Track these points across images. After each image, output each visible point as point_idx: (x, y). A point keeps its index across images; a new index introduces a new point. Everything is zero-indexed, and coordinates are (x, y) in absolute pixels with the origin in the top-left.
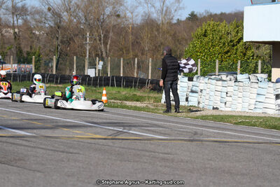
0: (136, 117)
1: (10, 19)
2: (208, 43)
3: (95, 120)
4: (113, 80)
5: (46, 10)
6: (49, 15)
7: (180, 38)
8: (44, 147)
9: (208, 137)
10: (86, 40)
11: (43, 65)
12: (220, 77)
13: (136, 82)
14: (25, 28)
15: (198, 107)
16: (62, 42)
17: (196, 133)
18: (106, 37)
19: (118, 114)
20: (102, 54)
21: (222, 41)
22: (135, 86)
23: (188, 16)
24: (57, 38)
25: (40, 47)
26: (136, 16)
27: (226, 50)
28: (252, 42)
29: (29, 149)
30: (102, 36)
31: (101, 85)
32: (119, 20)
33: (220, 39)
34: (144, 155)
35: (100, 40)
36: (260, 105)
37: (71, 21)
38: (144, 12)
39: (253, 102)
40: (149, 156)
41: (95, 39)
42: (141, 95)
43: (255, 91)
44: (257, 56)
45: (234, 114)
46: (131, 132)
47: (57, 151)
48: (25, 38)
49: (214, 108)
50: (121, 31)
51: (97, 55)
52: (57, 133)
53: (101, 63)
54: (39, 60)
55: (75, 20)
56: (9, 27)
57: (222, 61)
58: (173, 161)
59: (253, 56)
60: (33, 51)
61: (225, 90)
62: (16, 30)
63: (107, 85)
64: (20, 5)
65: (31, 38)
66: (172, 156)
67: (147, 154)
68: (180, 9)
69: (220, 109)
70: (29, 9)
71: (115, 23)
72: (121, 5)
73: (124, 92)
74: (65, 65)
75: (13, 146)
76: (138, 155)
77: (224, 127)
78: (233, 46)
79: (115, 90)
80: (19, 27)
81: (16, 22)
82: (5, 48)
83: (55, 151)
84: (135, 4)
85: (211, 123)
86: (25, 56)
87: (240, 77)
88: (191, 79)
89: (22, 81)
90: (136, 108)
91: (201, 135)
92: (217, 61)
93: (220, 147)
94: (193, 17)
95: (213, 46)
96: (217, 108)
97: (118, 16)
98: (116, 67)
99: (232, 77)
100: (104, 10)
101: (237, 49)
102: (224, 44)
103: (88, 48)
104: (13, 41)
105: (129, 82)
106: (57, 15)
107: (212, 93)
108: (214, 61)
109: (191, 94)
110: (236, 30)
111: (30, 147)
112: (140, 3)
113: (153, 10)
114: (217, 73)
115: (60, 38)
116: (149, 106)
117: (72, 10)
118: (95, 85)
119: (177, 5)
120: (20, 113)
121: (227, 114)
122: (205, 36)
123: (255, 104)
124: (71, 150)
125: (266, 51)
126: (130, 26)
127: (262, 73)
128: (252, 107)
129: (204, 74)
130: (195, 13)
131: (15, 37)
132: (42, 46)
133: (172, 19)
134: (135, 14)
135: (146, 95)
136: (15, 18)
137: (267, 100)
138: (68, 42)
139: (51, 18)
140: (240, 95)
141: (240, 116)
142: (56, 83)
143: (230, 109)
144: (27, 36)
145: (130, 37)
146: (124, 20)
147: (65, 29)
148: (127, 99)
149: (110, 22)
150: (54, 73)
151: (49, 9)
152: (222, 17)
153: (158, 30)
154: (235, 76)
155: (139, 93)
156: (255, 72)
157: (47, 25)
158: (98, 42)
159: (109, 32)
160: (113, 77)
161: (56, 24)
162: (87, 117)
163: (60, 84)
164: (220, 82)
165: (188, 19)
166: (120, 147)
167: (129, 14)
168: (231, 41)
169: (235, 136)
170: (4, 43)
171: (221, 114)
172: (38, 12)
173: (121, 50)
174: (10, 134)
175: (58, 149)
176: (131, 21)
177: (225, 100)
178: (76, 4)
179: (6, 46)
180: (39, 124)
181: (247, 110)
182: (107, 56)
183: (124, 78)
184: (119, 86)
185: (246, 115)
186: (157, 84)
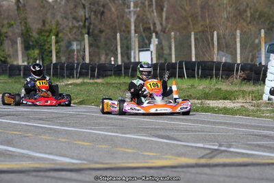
4: (181, 68)
13: (218, 69)
19: (203, 122)
20: (155, 27)
22: (217, 76)
46: (232, 150)
73: (202, 85)
105: (207, 70)
120: (51, 129)
150: (87, 61)
162: (156, 129)
163: (98, 77)
166: (225, 176)
182: (163, 29)
184: (191, 76)
186: (251, 70)
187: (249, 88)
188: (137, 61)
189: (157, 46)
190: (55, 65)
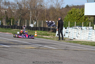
0: (47, 41)
1: (4, 6)
2: (72, 16)
3: (32, 42)
4: (39, 28)
5: (16, 4)
6: (18, 5)
7: (63, 14)
8: (14, 51)
9: (71, 48)
10: (30, 14)
11: (15, 23)
12: (76, 28)
13: (47, 29)
14: (9, 9)
15: (68, 38)
16: (21, 15)
17: (67, 47)
18: (37, 13)
19: (40, 40)
20: (36, 19)
21: (77, 15)
23: (66, 6)
24: (20, 13)
25: (14, 16)
26: (48, 6)
27: (78, 18)
28: (88, 16)
29: (9, 52)
30: (36, 13)
31: (35, 30)
32: (42, 7)
33: (77, 14)
34: (48, 55)
35: (35, 14)
36: (90, 38)
37: (25, 7)
38: (51, 5)
39: (87, 36)
40: (50, 55)
41: (33, 14)
42: (49, 33)
43: (88, 33)
44: (89, 21)
45: (81, 41)
46: (44, 46)
47: (18, 53)
48: (9, 13)
49: (74, 39)
50: (42, 11)
51: (34, 19)
52: (19, 46)
53: (35, 22)
54: (14, 21)
55: (26, 7)
56: (4, 9)
57: (77, 22)
58: (58, 56)
59: (88, 20)
60: (12, 18)
61: (78, 32)
62: (6, 10)
63: (37, 30)
64: (7, 1)
65: (11, 13)
66: (58, 55)
67: (50, 54)
68: (63, 4)
69: (76, 39)
70: (11, 3)
71: (40, 8)
72: (43, 2)
73: (43, 32)
74: (23, 23)
75: (3, 51)
76: (46, 54)
77: (77, 45)
78: (81, 17)
79: (40, 32)
80: (7, 9)
81: (6, 7)
82: (2, 16)
83: (17, 52)
84: (47, 2)
85: (73, 44)
86: (9, 19)
87: (83, 28)
88: (66, 28)
89: (8, 28)
90: (47, 38)
91: (69, 48)
92: (75, 22)
93: (75, 52)
94: (67, 6)
95: (74, 17)
96: (75, 39)
97: (42, 6)
98: (40, 24)
99: (80, 28)
100: (36, 4)
101: (82, 18)
102: (78, 16)
103: (31, 17)
104: (5, 14)
105: (44, 29)
106: (20, 5)
107: (73, 33)
108: (74, 22)
109: (66, 33)
110: (82, 11)
111: (9, 51)
112: (49, 1)
113: (53, 4)
114: (75, 26)
115: (21, 13)
116: (51, 37)
117: (25, 3)
118: (33, 30)
119: (62, 2)
121: (78, 41)
122: (71, 13)
123: (88, 37)
124: (23, 52)
125: (92, 19)
126: (46, 9)
127: (91, 26)
128: (87, 38)
129: (71, 27)
130: (68, 5)
131: (6, 13)
132: (15, 16)
133: (60, 7)
134: (47, 5)
135: (50, 34)
136: (6, 6)
137: (92, 36)
138: (24, 14)
139: (18, 6)
140: (83, 34)
141: (83, 42)
142: (19, 29)
143: (79, 39)
144: (10, 13)
145: (46, 13)
146: (43, 7)
147: (23, 10)
148: (44, 35)
149: (39, 8)
150: (19, 25)
151: (18, 3)
152: (77, 7)
153: (55, 11)
154: (81, 27)
155: (48, 33)
156: (88, 26)
157: (17, 9)
158: (34, 15)
159: (38, 11)
160: (39, 27)
161: (20, 8)
162: (29, 41)
163: (21, 29)
164: (76, 29)
165: (66, 7)
167: (45, 5)
168: (80, 15)
169: (80, 48)
170: (2, 15)
171: (76, 41)
172: (14, 4)
173: (42, 18)
174: (2, 47)
175: (19, 52)
176: (46, 8)
177: (77, 36)
178: (27, 1)
179: (3, 16)
180: (13, 43)
181: (85, 40)
182: (37, 20)
183: (43, 27)
184: (41, 30)
185: (85, 41)
186: (54, 30)
187: (53, 33)
188: (30, 26)
189: (36, 23)
190: (12, 26)
